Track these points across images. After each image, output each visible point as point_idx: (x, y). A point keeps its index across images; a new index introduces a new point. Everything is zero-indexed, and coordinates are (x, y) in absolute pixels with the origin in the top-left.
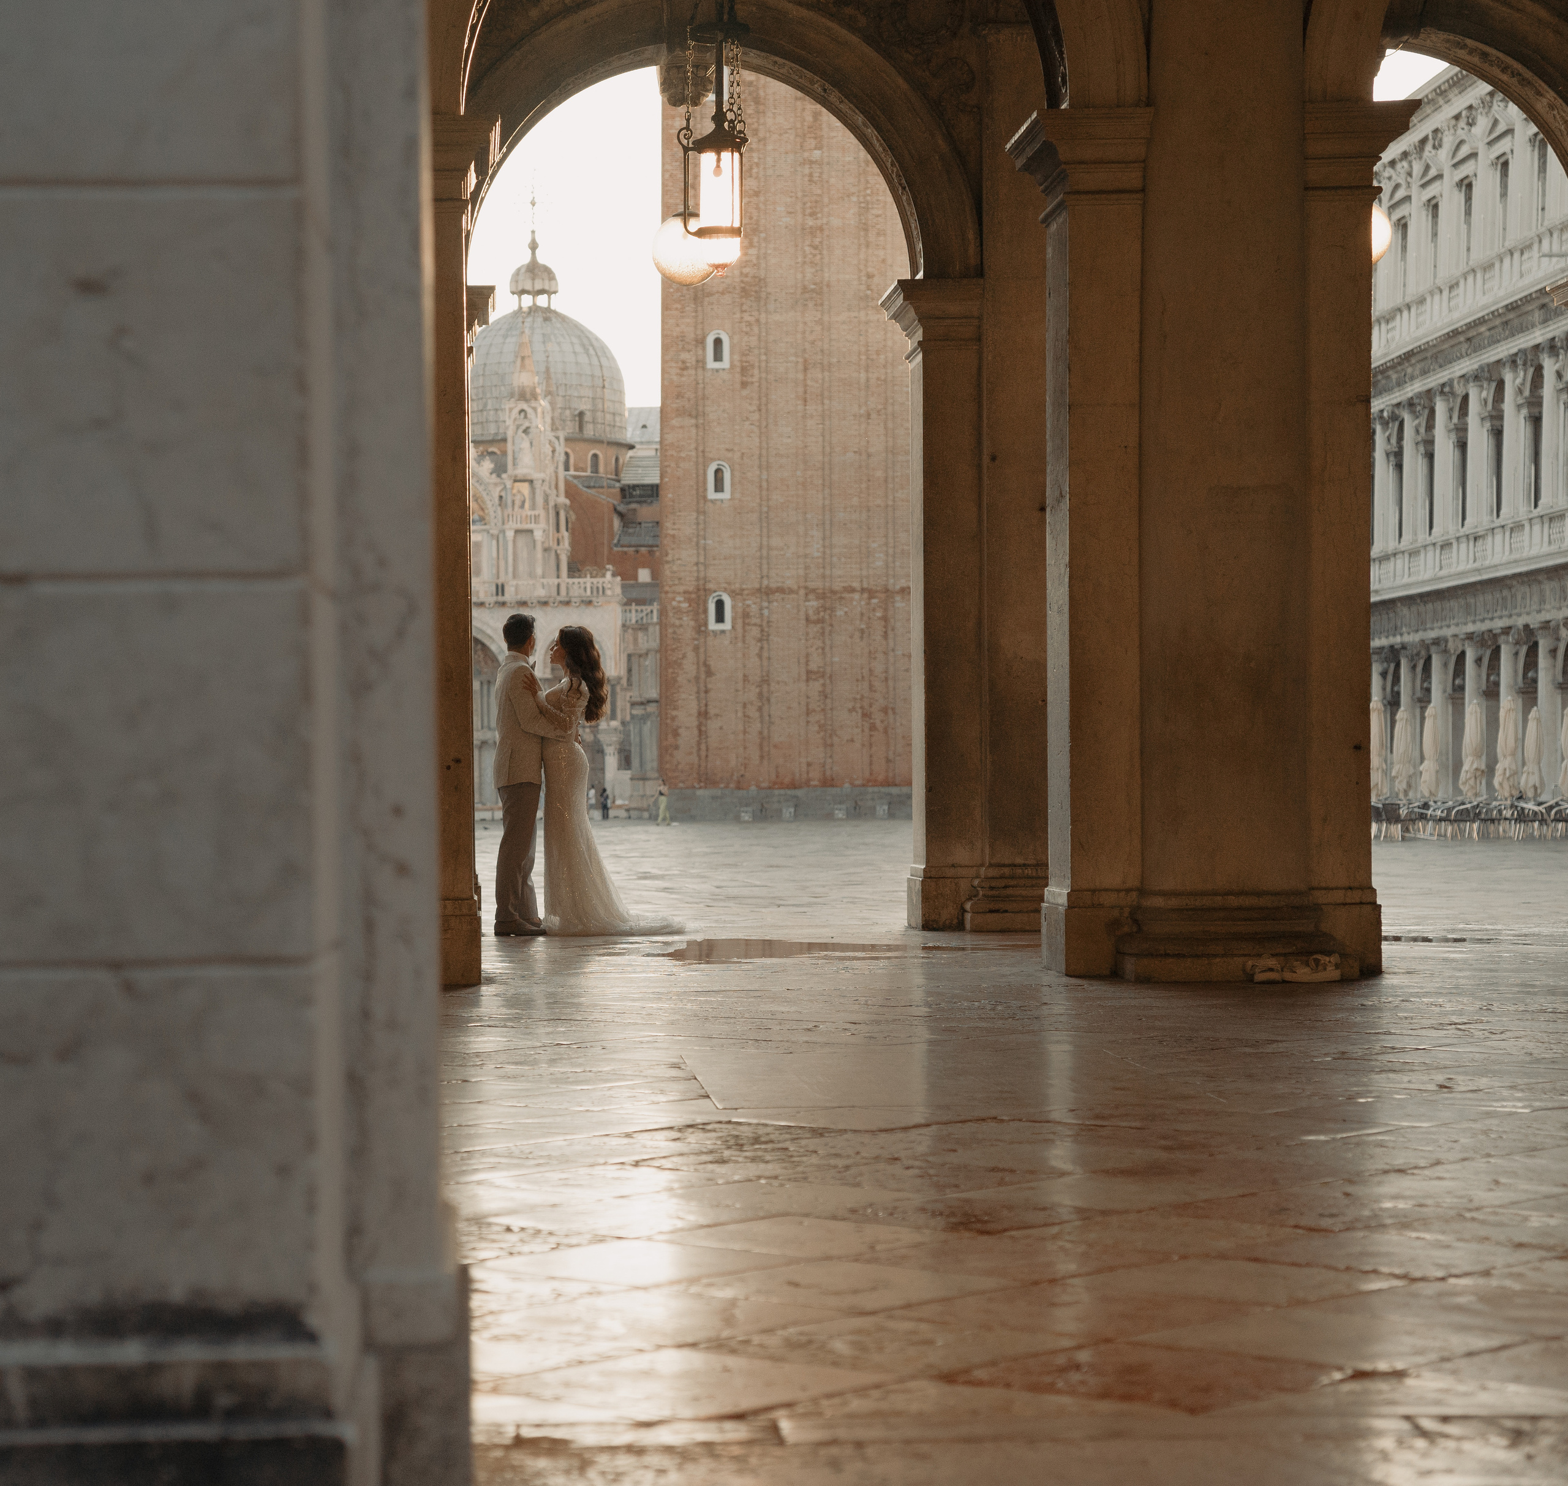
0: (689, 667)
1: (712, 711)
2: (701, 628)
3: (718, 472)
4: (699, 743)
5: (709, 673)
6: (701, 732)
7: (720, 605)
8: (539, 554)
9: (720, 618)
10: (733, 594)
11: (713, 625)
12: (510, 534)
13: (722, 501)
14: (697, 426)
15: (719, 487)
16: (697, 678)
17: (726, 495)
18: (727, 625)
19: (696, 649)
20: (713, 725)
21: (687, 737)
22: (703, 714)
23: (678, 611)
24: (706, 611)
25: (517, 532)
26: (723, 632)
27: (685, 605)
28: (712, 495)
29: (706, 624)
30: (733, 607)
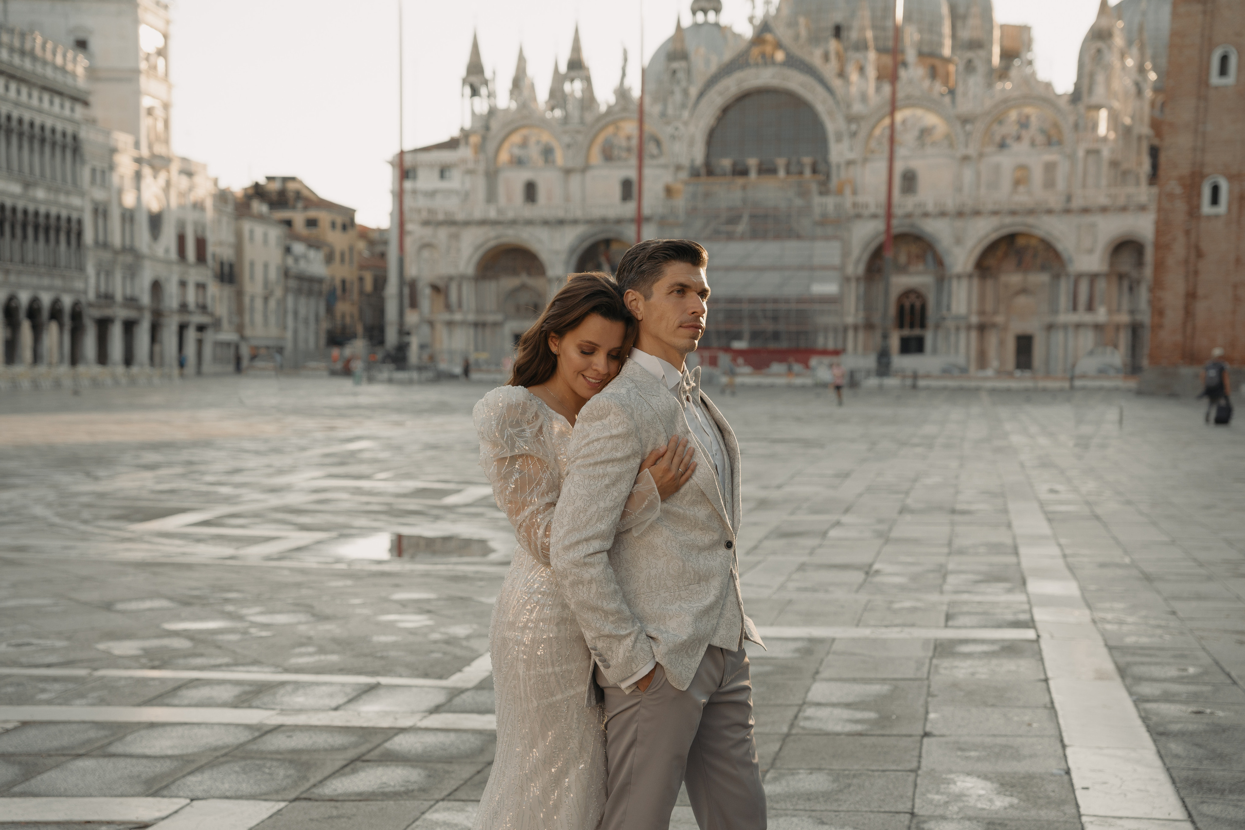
0: (1179, 249)
1: (1201, 291)
2: (1194, 212)
3: (1224, 60)
4: (1185, 324)
5: (1200, 254)
6: (1188, 312)
7: (1215, 190)
8: (1105, 168)
9: (1215, 200)
10: (1230, 178)
11: (1206, 208)
12: (1081, 153)
13: (1226, 87)
14: (1204, 13)
15: (1223, 71)
16: (1186, 262)
17: (1230, 80)
18: (1222, 208)
19: (1187, 233)
20: (1201, 308)
21: (1173, 316)
22: (1191, 296)
23: (1171, 196)
24: (1199, 195)
25: (1089, 152)
26: (1217, 216)
27: (1178, 190)
28: (1215, 79)
29: (1198, 207)
30: (1231, 192)
